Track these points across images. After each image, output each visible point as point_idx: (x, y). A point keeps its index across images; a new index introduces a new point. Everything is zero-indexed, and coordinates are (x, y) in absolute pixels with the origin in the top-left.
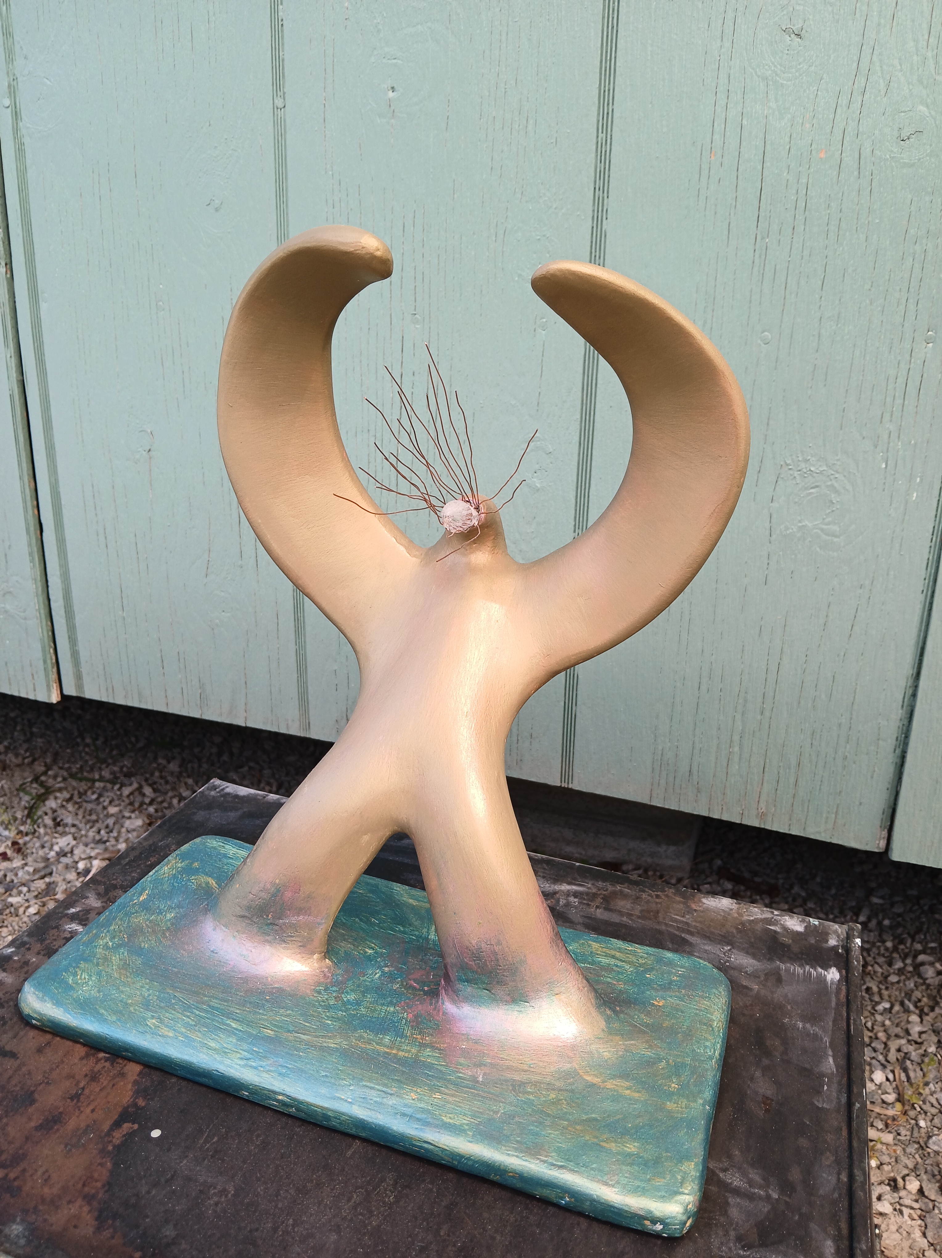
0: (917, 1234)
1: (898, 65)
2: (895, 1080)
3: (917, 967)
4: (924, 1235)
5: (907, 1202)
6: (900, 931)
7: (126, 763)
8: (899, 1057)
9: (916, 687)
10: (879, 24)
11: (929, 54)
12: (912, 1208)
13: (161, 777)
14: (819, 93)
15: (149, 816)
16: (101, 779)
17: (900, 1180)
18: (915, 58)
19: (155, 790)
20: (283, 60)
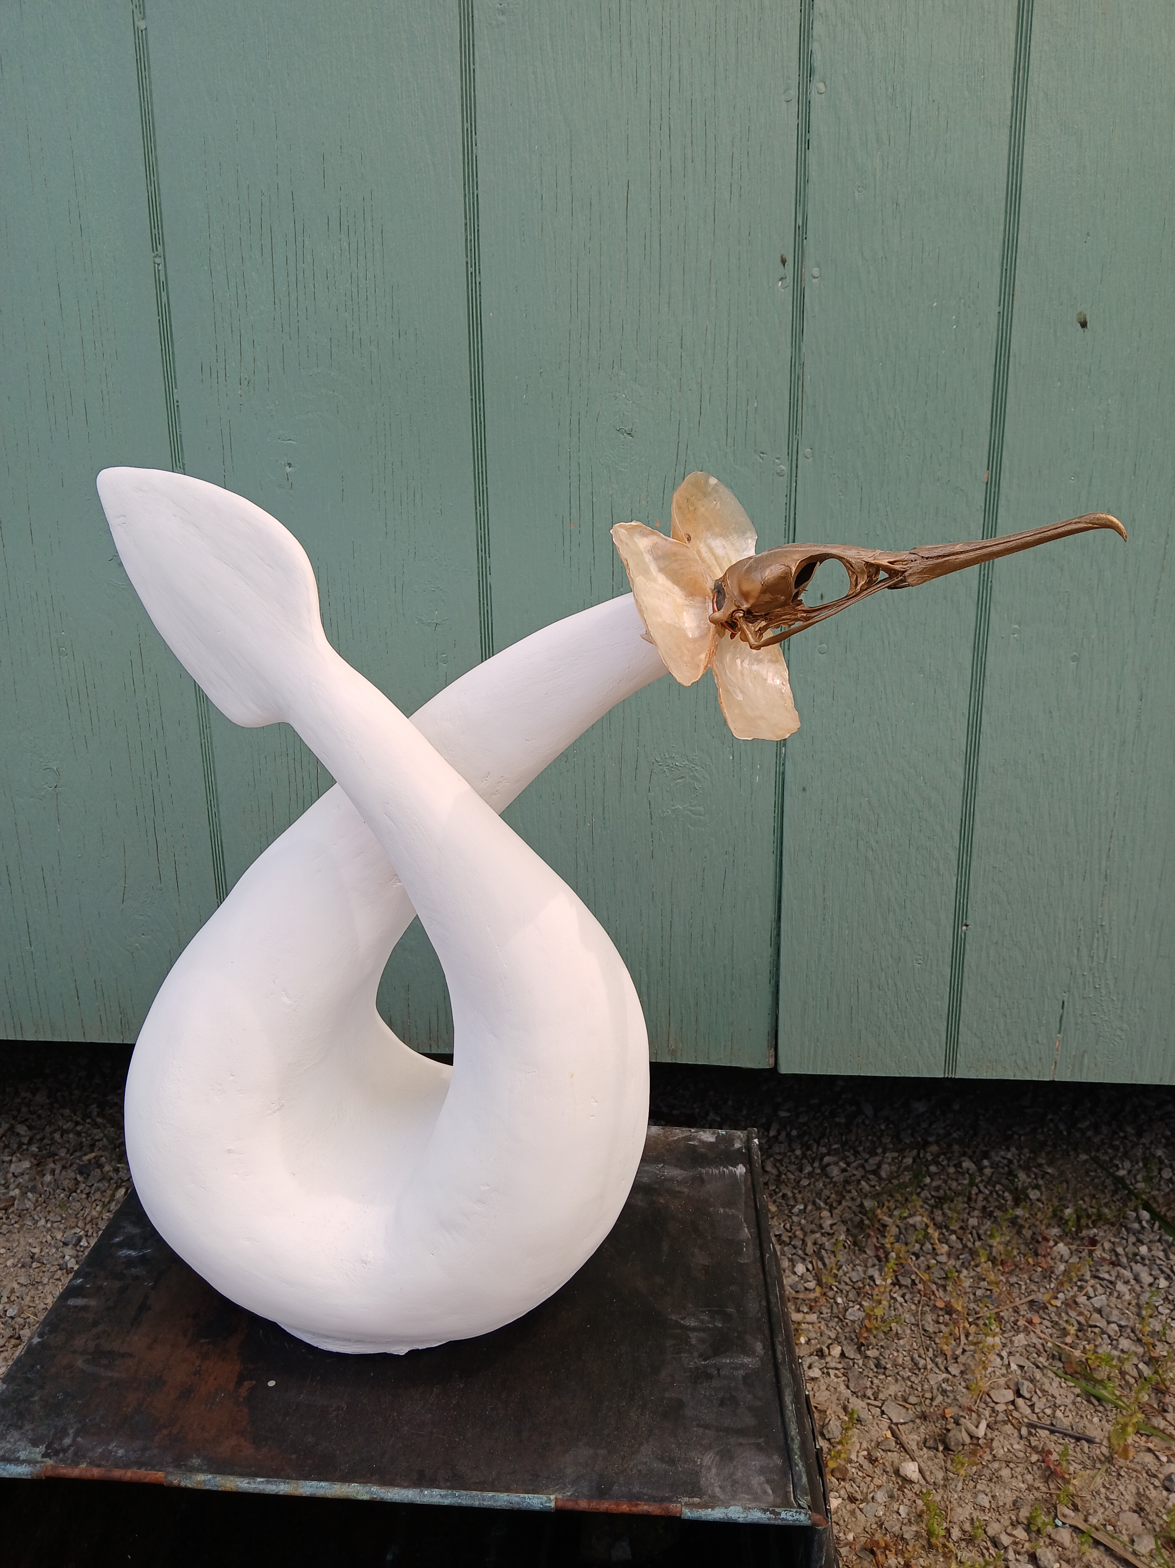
0: (842, 1387)
1: (707, 457)
2: (814, 1269)
3: (824, 1168)
4: (848, 1387)
5: (833, 1365)
6: (806, 1139)
8: (816, 1250)
10: (689, 429)
11: (729, 450)
12: (837, 1369)
14: (650, 478)
17: (825, 1348)
18: (719, 452)
20: (181, 436)
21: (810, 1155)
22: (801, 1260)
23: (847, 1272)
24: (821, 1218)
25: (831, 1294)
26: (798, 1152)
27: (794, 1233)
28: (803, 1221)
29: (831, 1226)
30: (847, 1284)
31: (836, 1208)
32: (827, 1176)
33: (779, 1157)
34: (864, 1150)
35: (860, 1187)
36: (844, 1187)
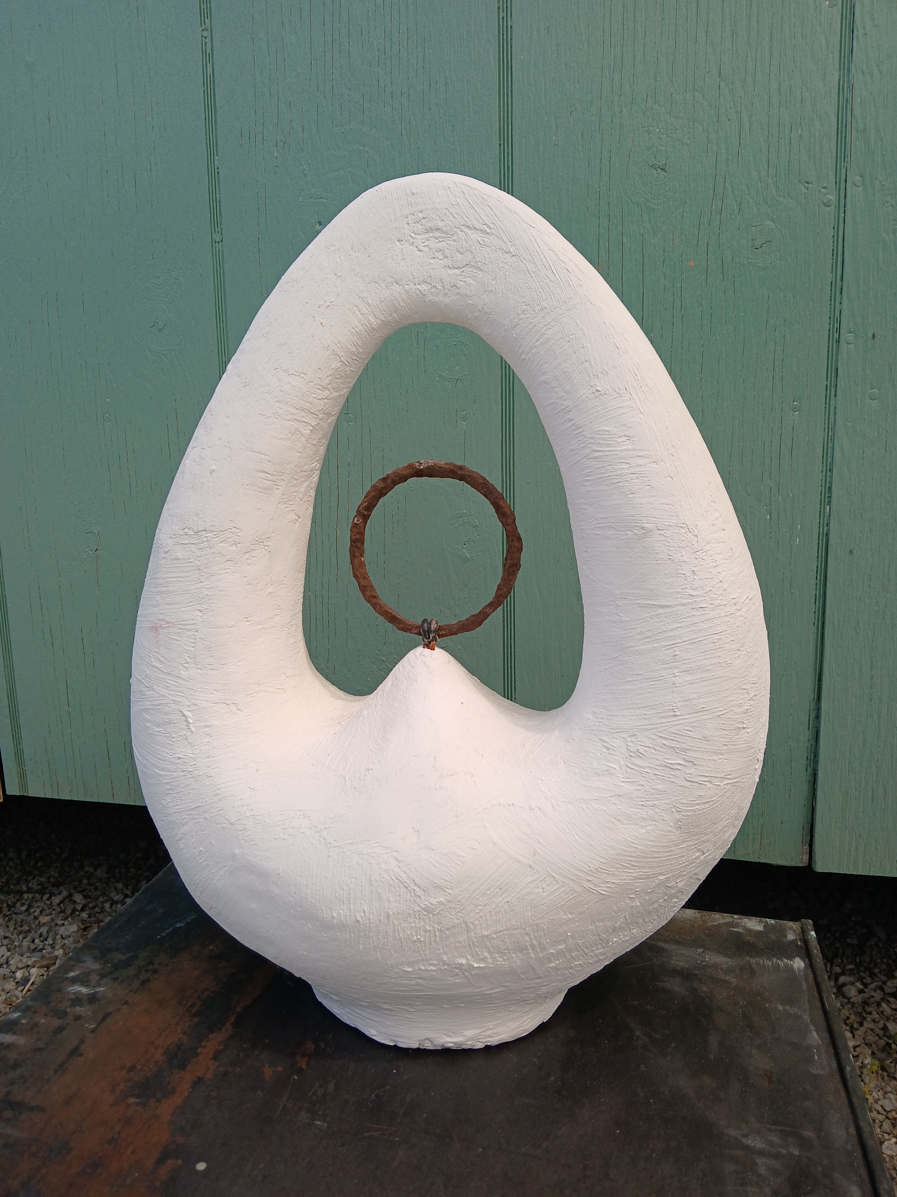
1: (746, 190)
7: (52, 873)
9: (818, 709)
10: (728, 159)
11: (770, 181)
13: (90, 884)
14: (684, 214)
15: (83, 921)
16: (29, 890)
18: (759, 184)
19: (85, 897)
20: (220, 202)
31: (857, 1029)
32: (844, 996)
34: (880, 972)
35: (881, 1009)
36: (863, 1008)
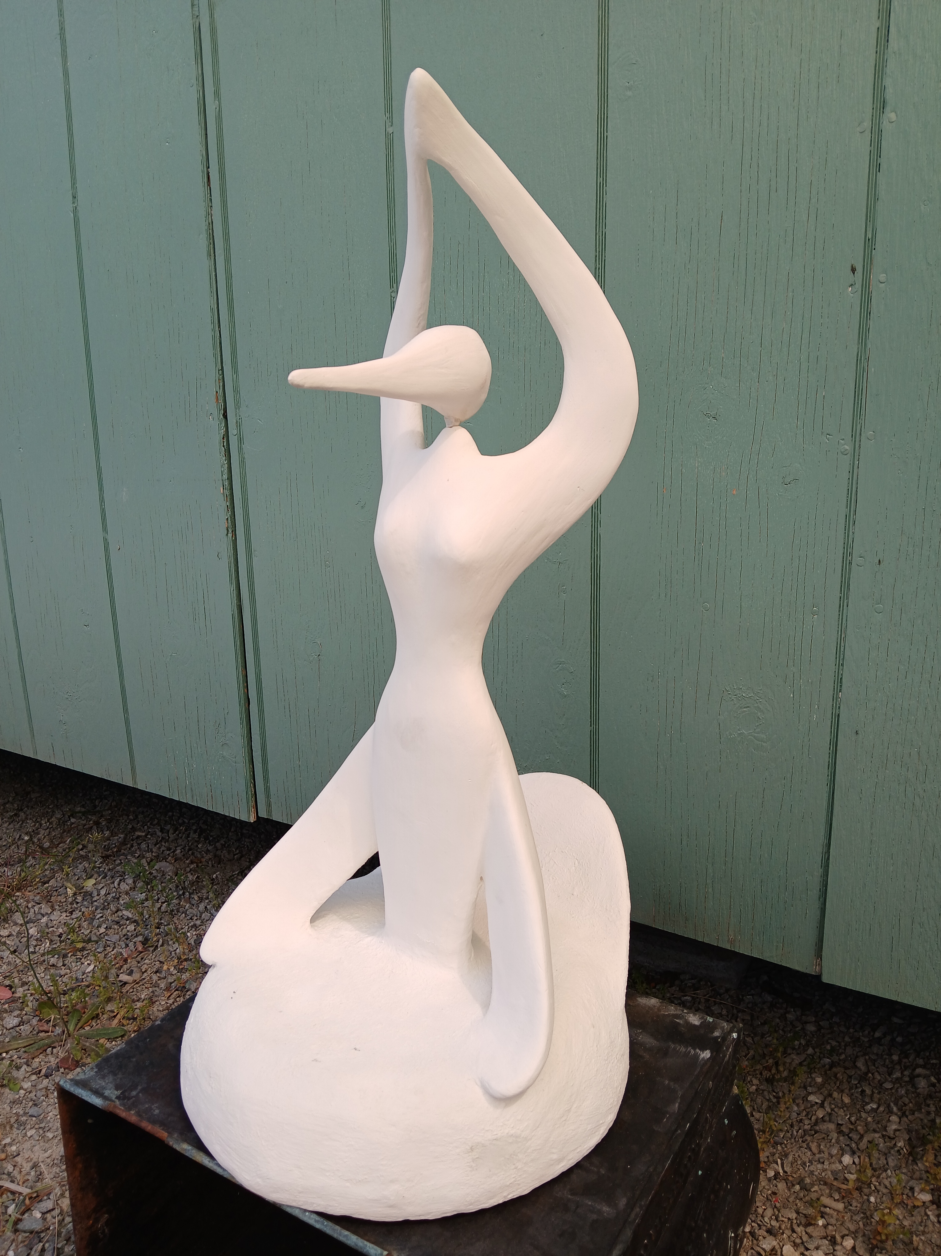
1: (779, 438)
3: (912, 1077)
6: (908, 1047)
8: (869, 1147)
17: (839, 1238)
21: (905, 1063)
22: (850, 1153)
23: (890, 1177)
24: (889, 1121)
25: (866, 1191)
26: (895, 1058)
27: (856, 1127)
28: (869, 1119)
29: (896, 1130)
30: (886, 1188)
31: (907, 1117)
33: (874, 1057)
36: (925, 1100)
